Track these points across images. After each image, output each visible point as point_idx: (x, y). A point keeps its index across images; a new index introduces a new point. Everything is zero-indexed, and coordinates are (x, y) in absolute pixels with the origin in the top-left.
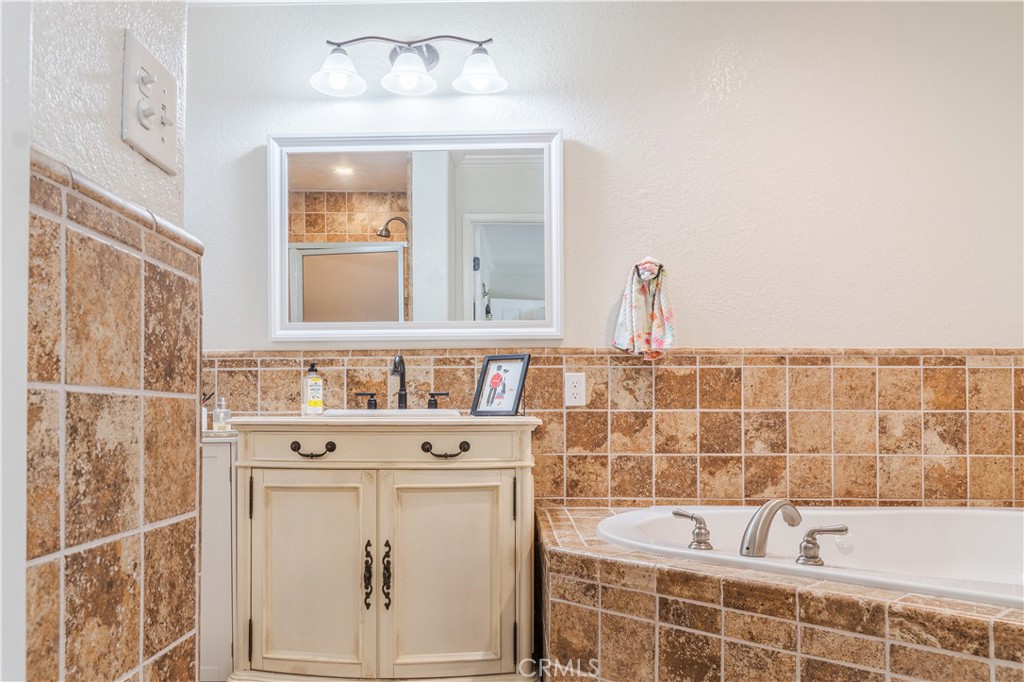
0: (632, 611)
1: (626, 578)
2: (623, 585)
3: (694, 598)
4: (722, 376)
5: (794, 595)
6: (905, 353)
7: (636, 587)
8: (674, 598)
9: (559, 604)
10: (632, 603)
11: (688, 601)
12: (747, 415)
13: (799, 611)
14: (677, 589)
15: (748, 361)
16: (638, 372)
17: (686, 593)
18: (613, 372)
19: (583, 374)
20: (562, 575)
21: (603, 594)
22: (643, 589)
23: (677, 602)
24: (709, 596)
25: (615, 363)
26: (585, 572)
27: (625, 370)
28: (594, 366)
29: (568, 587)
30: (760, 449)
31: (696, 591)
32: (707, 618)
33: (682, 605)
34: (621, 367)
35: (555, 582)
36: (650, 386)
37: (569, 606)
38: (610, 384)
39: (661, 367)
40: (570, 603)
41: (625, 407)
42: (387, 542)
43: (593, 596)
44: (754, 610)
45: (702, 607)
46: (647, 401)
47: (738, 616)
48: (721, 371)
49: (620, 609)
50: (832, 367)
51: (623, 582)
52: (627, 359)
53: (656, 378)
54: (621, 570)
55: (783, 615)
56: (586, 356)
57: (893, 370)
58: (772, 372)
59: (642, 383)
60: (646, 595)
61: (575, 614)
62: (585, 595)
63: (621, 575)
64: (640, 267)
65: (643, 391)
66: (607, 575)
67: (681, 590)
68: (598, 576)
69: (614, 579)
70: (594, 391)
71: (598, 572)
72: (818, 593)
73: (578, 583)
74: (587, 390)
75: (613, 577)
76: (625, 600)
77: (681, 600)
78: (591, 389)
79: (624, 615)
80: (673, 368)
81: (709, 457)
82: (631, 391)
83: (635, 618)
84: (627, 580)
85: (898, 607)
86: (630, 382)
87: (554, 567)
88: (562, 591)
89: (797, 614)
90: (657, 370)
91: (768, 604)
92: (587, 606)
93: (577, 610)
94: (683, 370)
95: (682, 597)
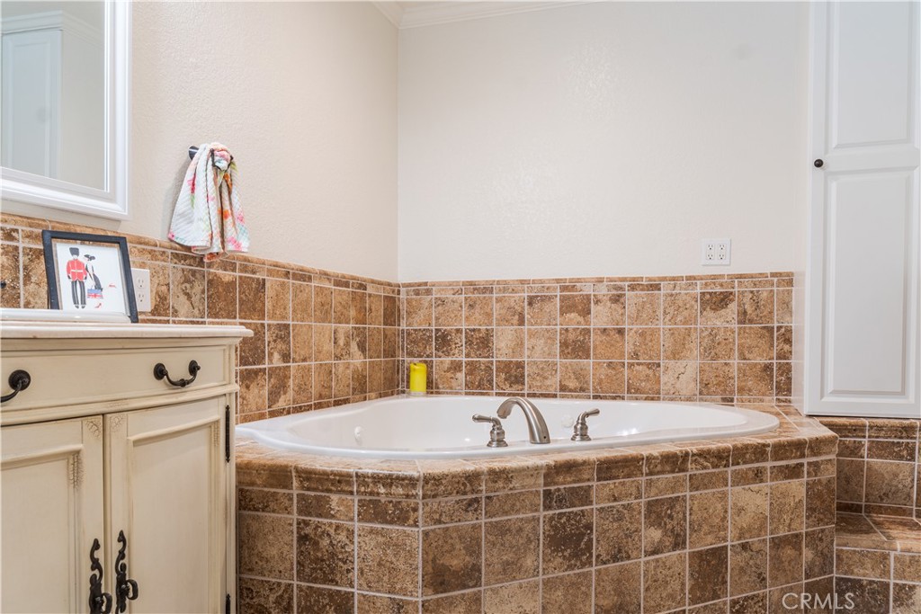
0: (518, 512)
1: (514, 482)
2: (511, 489)
3: (575, 482)
4: (254, 286)
5: (643, 459)
6: (344, 278)
7: (523, 487)
8: (556, 487)
9: (433, 531)
10: (518, 504)
11: (567, 486)
12: (269, 325)
13: (645, 469)
14: (561, 479)
15: (270, 273)
16: (194, 273)
17: (569, 479)
18: (174, 270)
19: (147, 271)
20: (440, 499)
21: (486, 505)
22: (531, 486)
23: (559, 490)
24: (586, 477)
25: (175, 260)
26: (469, 487)
27: (183, 270)
28: (158, 262)
29: (446, 509)
30: (277, 361)
31: (576, 476)
32: (583, 495)
33: (563, 491)
34: (180, 266)
35: (427, 509)
36: (203, 292)
37: (447, 529)
38: (171, 286)
39: (212, 270)
40: (447, 525)
41: (183, 316)
42: (121, 534)
43: (476, 510)
44: (617, 478)
45: (579, 487)
46: (201, 308)
47: (605, 486)
48: (253, 279)
49: (506, 513)
50: (313, 284)
51: (511, 486)
52: (185, 258)
53: (208, 282)
54: (510, 476)
55: (636, 475)
56: (149, 248)
57: (340, 290)
58: (283, 285)
59: (197, 288)
60: (531, 492)
61: (454, 535)
62: (467, 511)
63: (508, 480)
64: (216, 152)
65: (198, 296)
66: (493, 484)
67: (564, 478)
68: (484, 488)
69: (502, 485)
70: (157, 293)
71: (483, 484)
72: (655, 453)
73: (457, 502)
74: (152, 291)
75: (500, 484)
76: (512, 502)
77: (562, 487)
78: (154, 292)
79: (509, 517)
80: (220, 272)
81: (246, 370)
82: (189, 296)
83: (521, 516)
84: (515, 483)
85: (695, 451)
86: (188, 286)
87: (429, 493)
88: (437, 516)
89: (644, 471)
90: (209, 273)
91: (626, 470)
92: (469, 521)
93: (457, 529)
94: (227, 276)
95: (564, 484)
